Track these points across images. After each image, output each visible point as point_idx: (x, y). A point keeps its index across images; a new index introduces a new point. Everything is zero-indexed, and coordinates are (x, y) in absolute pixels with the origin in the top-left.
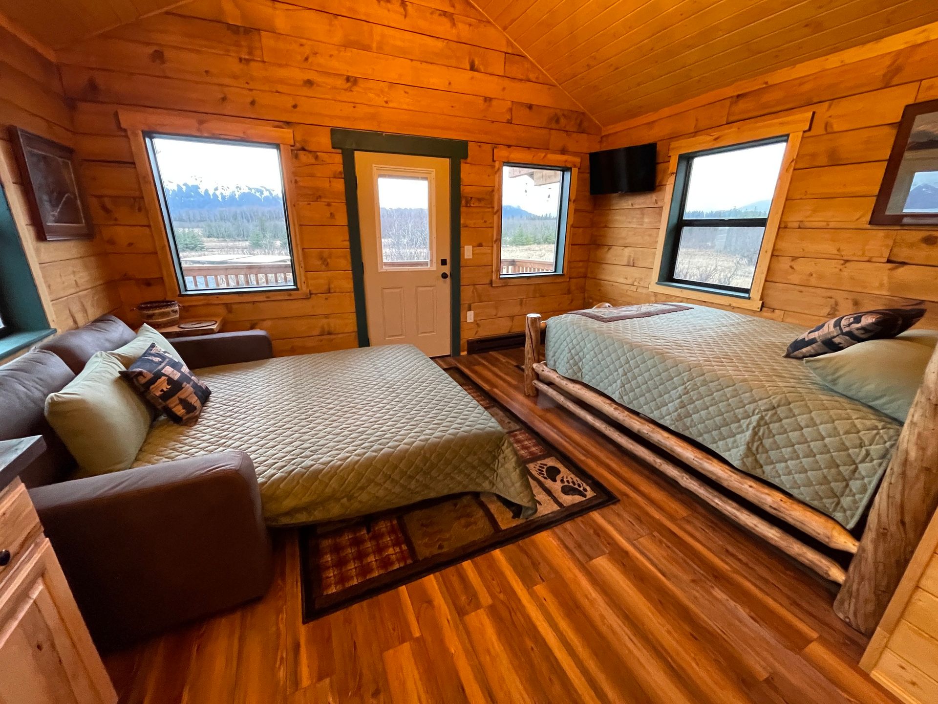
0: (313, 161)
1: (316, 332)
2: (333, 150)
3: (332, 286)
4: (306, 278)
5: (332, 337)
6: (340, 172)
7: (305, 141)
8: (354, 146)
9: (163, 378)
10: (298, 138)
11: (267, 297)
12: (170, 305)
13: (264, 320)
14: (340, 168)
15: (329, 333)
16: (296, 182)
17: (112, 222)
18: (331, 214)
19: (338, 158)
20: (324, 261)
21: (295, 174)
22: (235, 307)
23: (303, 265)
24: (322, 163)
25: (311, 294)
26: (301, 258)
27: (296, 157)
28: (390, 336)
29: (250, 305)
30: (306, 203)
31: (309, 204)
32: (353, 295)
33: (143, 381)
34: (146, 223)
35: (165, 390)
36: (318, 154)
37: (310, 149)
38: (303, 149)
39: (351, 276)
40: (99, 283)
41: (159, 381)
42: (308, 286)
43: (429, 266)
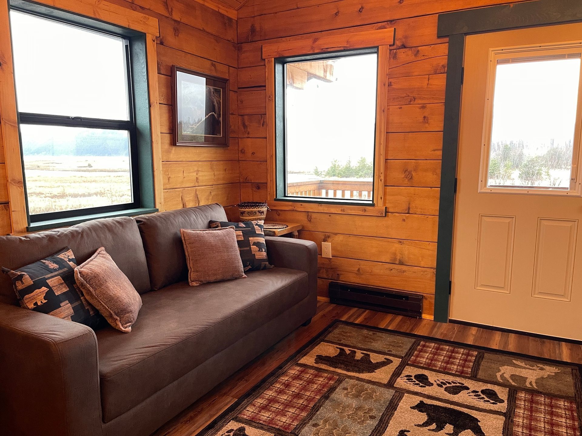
0: (412, 58)
1: (386, 258)
2: (440, 41)
3: (413, 205)
4: (385, 194)
5: (404, 268)
6: (443, 66)
7: (406, 37)
8: (465, 30)
9: (44, 288)
10: (399, 34)
11: (343, 210)
12: (257, 206)
13: (336, 234)
14: (444, 61)
15: (401, 263)
16: (390, 85)
17: (246, 135)
18: (425, 117)
19: (443, 49)
20: (409, 175)
21: (390, 76)
22: (314, 215)
23: (382, 178)
24: (423, 58)
25: (386, 212)
26: (382, 170)
27: (395, 56)
28: (483, 285)
29: (327, 216)
30: (397, 107)
31: (401, 108)
32: (437, 219)
33: (20, 286)
34: (264, 136)
35: (39, 304)
36: (420, 48)
37: (411, 45)
38: (403, 46)
39: (438, 195)
40: (221, 182)
41: (37, 291)
42: (384, 203)
43: (569, 190)
